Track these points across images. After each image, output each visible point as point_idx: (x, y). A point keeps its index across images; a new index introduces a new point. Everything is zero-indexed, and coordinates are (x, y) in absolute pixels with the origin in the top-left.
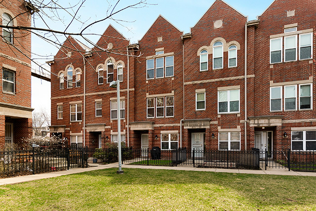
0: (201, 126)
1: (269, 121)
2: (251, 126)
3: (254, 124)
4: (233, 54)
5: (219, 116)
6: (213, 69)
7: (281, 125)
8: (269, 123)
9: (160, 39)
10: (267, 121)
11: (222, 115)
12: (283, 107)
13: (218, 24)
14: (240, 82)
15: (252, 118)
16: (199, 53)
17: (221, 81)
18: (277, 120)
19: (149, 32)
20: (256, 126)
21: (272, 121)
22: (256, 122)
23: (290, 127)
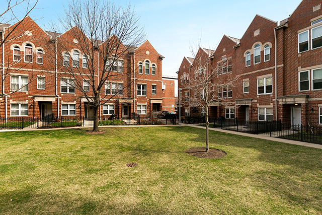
0: (246, 103)
1: (294, 100)
2: (280, 103)
3: (283, 102)
4: (267, 52)
5: (258, 97)
6: (254, 64)
7: (304, 102)
8: (294, 101)
9: (224, 50)
10: (292, 100)
11: (259, 96)
12: (311, 88)
13: (257, 33)
14: (272, 71)
15: (281, 98)
16: (245, 55)
17: (259, 72)
18: (302, 99)
19: (218, 47)
20: (284, 103)
21: (296, 99)
22: (284, 100)
23: (317, 104)
